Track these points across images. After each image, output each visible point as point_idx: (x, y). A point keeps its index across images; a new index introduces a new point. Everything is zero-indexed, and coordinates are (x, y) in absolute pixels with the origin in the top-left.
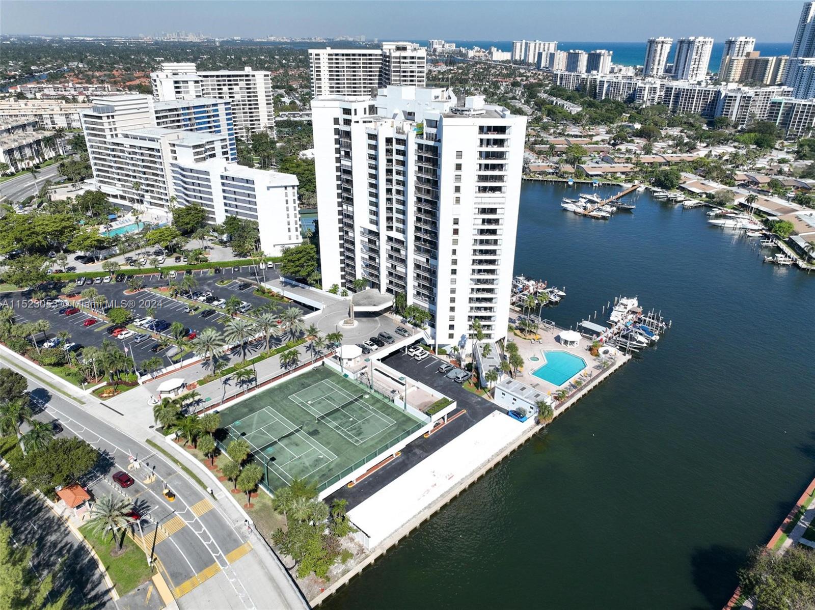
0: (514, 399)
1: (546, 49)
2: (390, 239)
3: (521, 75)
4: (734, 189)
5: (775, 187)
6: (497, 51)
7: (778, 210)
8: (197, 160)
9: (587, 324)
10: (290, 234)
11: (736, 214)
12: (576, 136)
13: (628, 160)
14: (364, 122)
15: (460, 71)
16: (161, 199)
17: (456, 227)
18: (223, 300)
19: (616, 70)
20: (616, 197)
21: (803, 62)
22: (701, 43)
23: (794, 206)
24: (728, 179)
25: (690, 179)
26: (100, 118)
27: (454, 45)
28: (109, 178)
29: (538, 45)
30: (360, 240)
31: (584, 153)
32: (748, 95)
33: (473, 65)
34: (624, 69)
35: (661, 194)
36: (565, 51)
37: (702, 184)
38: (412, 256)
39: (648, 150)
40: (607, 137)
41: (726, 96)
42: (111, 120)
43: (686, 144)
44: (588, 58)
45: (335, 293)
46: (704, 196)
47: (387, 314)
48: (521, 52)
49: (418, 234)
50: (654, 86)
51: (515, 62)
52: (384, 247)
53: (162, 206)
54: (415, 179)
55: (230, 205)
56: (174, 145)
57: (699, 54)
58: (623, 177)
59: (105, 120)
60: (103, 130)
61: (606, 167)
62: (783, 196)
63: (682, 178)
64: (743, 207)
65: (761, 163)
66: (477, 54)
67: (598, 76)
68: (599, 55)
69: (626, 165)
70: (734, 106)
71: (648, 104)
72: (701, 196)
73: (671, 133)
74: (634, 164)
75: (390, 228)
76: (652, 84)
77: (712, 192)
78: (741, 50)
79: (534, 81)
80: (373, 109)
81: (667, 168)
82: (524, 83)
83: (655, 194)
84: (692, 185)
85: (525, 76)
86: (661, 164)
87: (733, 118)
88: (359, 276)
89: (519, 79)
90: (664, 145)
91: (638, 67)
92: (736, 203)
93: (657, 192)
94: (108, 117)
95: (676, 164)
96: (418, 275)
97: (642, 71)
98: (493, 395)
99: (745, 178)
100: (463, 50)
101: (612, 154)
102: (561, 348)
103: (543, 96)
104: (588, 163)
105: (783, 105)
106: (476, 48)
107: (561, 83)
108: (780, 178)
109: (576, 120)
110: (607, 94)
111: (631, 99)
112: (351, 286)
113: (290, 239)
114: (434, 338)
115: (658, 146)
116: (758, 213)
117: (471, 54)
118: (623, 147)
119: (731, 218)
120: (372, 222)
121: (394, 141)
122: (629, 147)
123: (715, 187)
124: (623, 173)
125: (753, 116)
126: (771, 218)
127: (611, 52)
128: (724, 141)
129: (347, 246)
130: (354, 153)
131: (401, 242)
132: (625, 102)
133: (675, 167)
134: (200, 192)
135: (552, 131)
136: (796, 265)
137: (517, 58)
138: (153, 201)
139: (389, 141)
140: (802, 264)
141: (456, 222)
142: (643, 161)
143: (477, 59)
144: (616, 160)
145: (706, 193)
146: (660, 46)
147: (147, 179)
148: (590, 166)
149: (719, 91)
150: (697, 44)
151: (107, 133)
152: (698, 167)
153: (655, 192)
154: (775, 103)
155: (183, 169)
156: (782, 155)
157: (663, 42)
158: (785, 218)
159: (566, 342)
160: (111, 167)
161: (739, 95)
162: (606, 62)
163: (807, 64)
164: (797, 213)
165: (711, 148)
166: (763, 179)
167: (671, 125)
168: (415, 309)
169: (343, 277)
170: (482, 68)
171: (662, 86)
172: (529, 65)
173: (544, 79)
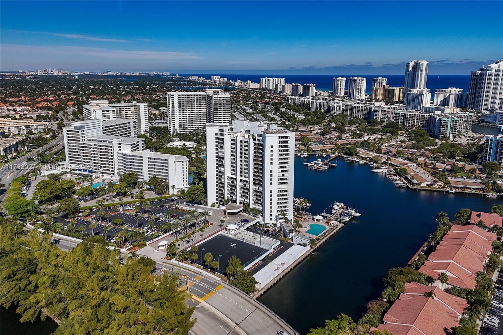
0: (301, 240)
1: (279, 82)
2: (241, 180)
3: (268, 97)
4: (381, 155)
5: (399, 154)
6: (252, 83)
7: (400, 164)
8: (132, 151)
9: (324, 214)
10: (183, 183)
11: (382, 166)
12: (304, 131)
13: (332, 143)
14: (228, 134)
15: (234, 95)
16: (110, 170)
17: (271, 174)
18: (161, 214)
19: (318, 93)
20: (328, 160)
21: (410, 91)
22: (360, 80)
23: (407, 161)
24: (378, 151)
25: (361, 151)
26: (78, 132)
27: (226, 79)
28: (78, 161)
29: (274, 80)
30: (226, 182)
31: (310, 140)
32: (384, 109)
33: (240, 92)
34: (323, 93)
35: (349, 159)
36: (290, 84)
37: (367, 153)
38: (252, 187)
39: (340, 138)
40: (319, 132)
41: (374, 110)
42: (83, 133)
43: (358, 134)
44: (303, 87)
45: (214, 207)
46: (368, 159)
47: (241, 213)
48: (265, 84)
49: (255, 178)
50: (339, 104)
51: (263, 89)
52: (239, 184)
53: (110, 174)
54: (253, 156)
55: (151, 171)
56: (120, 144)
57: (360, 86)
58: (330, 151)
59: (80, 133)
60: (79, 138)
61: (321, 146)
62: (402, 158)
63: (358, 151)
64: (385, 163)
65: (393, 142)
66: (240, 84)
67: (309, 98)
68: (309, 86)
69: (330, 145)
70: (378, 114)
71: (337, 113)
72: (367, 159)
73: (350, 128)
74: (334, 145)
75: (241, 176)
76: (338, 103)
77: (371, 157)
78: (381, 84)
79: (276, 101)
80: (231, 129)
81: (350, 146)
82: (271, 102)
83: (346, 159)
84: (362, 154)
85: (271, 98)
86: (347, 144)
87: (379, 120)
88: (226, 198)
89: (268, 100)
90: (347, 135)
91: (330, 91)
92: (382, 161)
93: (347, 158)
94: (82, 131)
95: (354, 144)
96: (255, 195)
97: (332, 94)
98: (292, 240)
99: (386, 150)
100: (231, 82)
101: (323, 140)
102: (315, 223)
103: (283, 110)
104: (312, 144)
105: (400, 114)
106: (239, 81)
107: (291, 102)
108: (401, 149)
109: (303, 123)
110: (316, 108)
111: (328, 111)
112: (222, 203)
113: (184, 186)
114: (264, 220)
115: (344, 135)
116: (392, 165)
117: (237, 84)
118: (328, 136)
119: (381, 169)
120: (232, 174)
121: (243, 142)
122: (331, 136)
123: (373, 154)
124: (329, 149)
125: (388, 118)
126: (397, 167)
127: (315, 85)
128: (375, 132)
129: (220, 184)
130: (225, 147)
131: (247, 182)
132: (326, 112)
133: (354, 146)
134: (134, 165)
135: (291, 129)
136: (408, 187)
137: (264, 87)
138: (103, 171)
139: (241, 142)
140: (410, 186)
141: (271, 172)
142: (338, 143)
143: (240, 88)
144: (325, 143)
145: (368, 157)
146: (340, 81)
147: (102, 161)
148: (314, 146)
149: (371, 107)
150: (358, 81)
151: (81, 139)
152: (365, 145)
153: (346, 158)
154: (397, 113)
155: (124, 155)
156: (403, 138)
157: (341, 80)
158: (403, 167)
159: (317, 220)
160: (80, 155)
161: (380, 109)
162: (313, 90)
163: (412, 92)
164: (408, 165)
165: (370, 136)
166: (394, 150)
167: (350, 123)
168: (253, 209)
169: (217, 199)
170: (246, 93)
171: (343, 104)
172: (271, 90)
173: (281, 100)
